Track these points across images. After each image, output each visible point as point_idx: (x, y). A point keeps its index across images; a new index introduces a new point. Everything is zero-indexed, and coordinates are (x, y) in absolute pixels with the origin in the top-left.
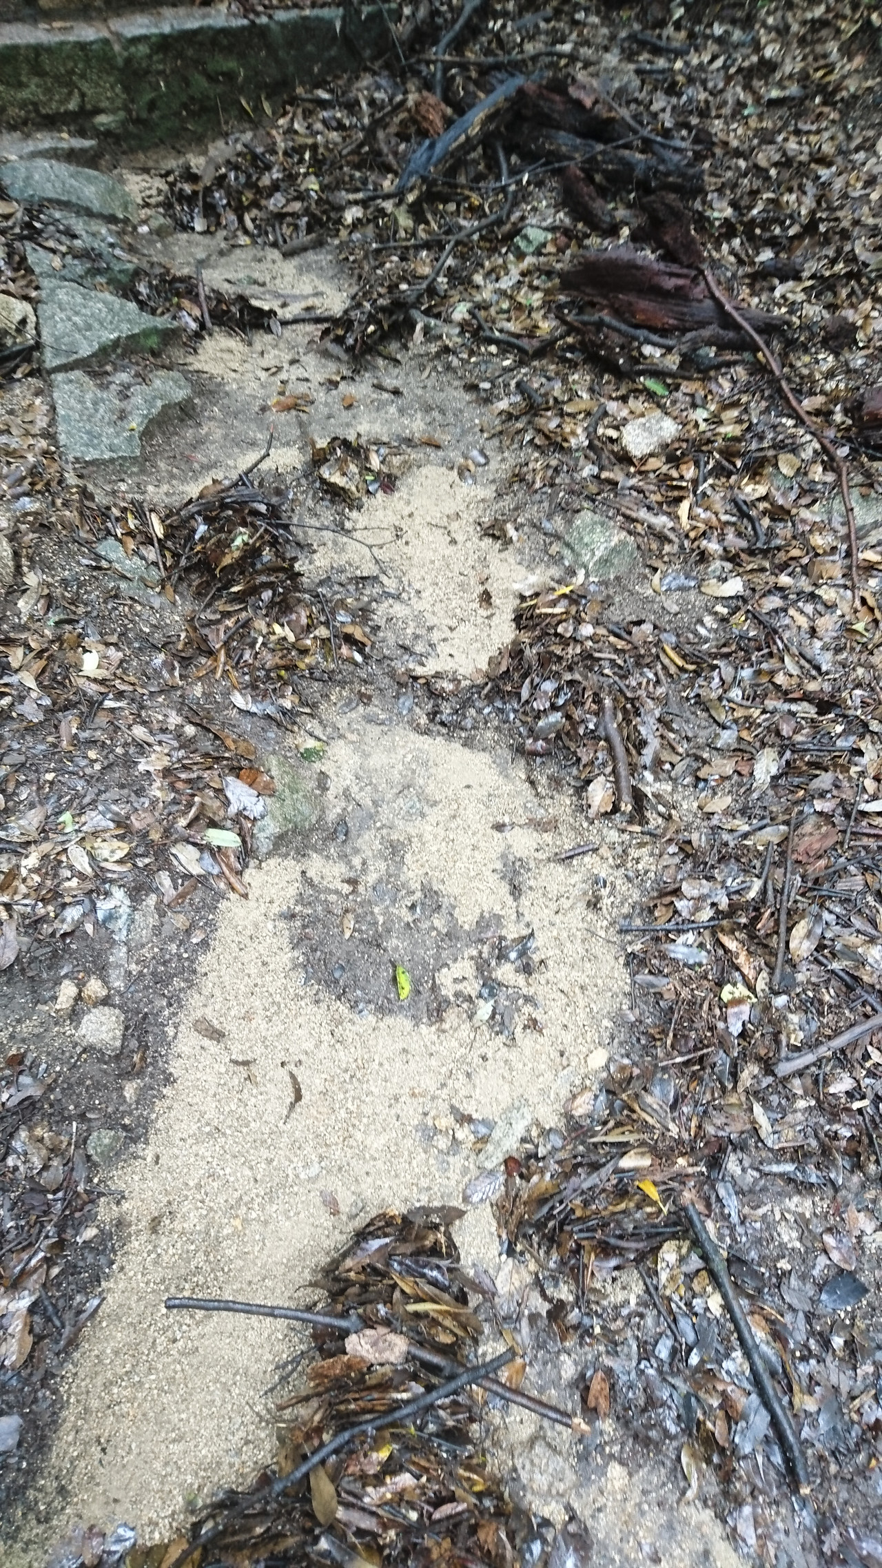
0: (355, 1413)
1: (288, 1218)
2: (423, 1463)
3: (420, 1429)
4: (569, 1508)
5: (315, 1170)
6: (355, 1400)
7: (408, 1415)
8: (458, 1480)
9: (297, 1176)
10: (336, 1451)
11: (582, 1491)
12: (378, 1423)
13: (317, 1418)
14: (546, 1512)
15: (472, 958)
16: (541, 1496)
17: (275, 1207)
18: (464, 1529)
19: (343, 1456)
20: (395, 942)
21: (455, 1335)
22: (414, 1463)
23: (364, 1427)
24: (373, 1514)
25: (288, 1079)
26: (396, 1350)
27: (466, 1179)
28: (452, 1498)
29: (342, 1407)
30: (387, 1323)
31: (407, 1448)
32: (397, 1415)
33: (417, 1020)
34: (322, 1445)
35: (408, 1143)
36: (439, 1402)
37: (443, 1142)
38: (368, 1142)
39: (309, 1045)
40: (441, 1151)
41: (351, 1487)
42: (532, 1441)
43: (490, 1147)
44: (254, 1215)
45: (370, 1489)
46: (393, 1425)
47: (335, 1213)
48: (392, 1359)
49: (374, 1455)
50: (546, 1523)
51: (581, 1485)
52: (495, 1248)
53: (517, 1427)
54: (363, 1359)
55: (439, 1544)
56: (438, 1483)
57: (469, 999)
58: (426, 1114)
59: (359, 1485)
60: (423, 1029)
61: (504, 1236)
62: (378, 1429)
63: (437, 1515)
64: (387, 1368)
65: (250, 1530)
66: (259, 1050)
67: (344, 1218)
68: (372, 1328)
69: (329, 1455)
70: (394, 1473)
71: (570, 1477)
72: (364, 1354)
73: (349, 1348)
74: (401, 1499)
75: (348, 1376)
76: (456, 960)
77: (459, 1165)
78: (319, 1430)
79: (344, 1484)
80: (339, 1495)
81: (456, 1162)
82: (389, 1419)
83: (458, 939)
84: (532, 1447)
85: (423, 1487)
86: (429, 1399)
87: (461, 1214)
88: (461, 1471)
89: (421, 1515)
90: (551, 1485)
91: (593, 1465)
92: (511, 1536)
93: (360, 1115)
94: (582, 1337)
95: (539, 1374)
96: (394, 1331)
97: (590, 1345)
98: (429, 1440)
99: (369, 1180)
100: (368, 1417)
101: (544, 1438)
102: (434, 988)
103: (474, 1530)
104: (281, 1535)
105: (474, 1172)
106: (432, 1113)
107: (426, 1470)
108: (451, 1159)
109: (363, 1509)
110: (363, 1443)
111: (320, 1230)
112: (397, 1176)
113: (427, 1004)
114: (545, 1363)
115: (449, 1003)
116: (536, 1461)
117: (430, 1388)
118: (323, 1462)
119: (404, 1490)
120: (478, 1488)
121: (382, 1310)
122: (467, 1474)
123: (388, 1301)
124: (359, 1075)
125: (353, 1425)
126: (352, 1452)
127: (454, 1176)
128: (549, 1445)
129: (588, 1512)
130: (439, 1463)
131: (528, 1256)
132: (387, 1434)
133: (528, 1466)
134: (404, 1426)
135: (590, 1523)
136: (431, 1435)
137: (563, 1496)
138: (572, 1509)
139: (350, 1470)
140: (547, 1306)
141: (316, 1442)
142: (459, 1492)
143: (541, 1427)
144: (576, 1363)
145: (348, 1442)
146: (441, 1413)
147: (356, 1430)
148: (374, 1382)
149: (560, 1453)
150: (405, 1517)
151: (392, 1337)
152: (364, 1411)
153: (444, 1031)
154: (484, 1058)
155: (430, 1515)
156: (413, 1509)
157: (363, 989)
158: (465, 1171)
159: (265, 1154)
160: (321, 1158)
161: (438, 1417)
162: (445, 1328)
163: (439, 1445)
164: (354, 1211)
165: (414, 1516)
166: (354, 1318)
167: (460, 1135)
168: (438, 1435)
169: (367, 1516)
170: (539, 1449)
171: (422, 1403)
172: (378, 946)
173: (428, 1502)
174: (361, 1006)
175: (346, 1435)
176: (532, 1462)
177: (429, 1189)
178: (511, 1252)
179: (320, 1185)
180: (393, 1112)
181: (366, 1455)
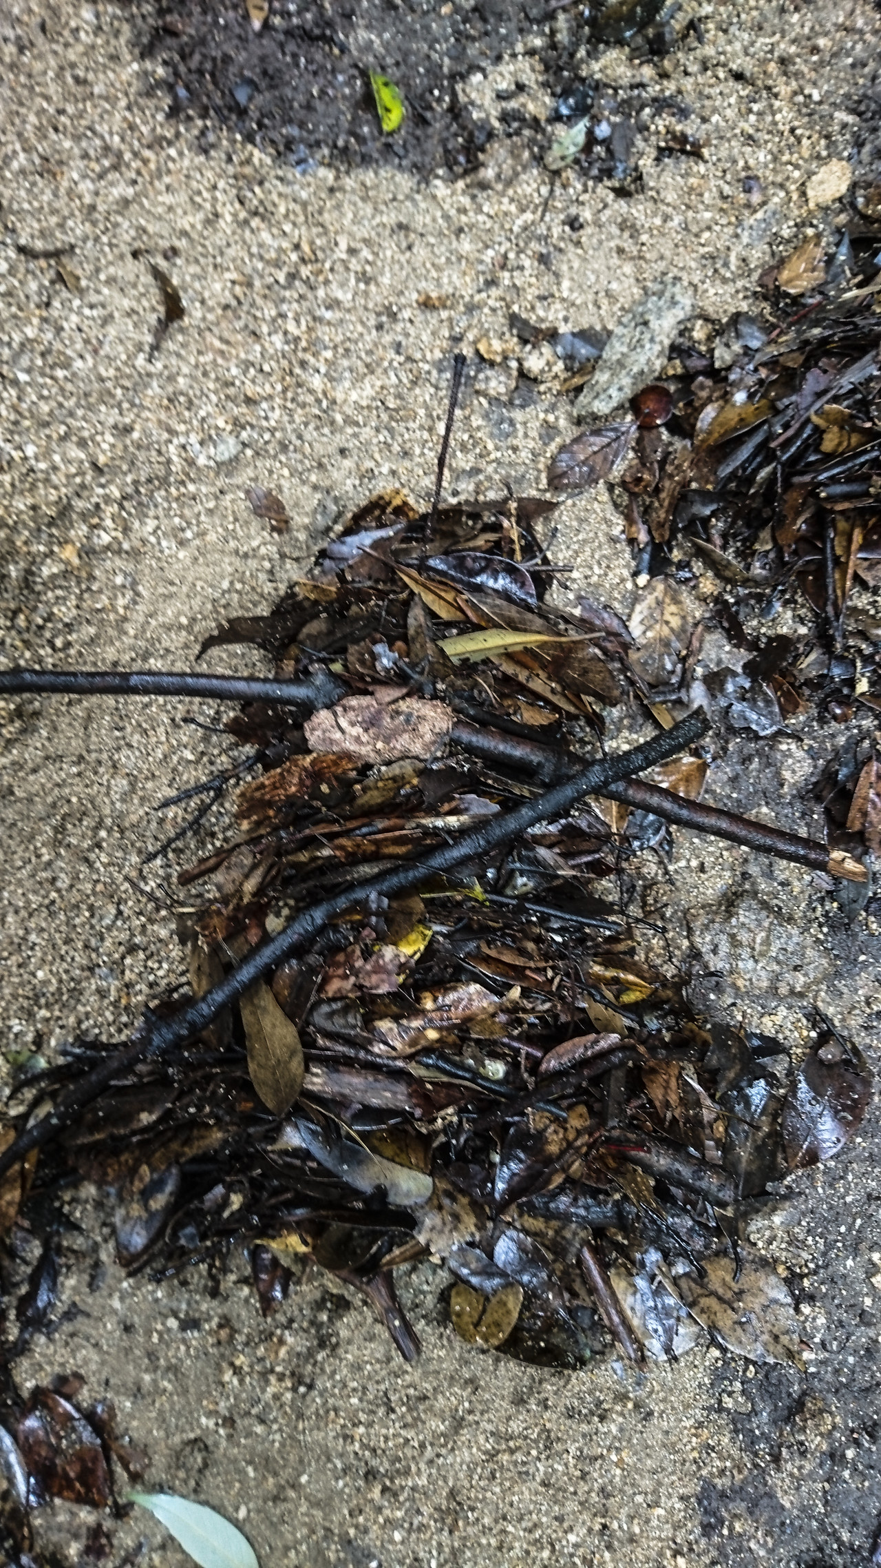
0: (331, 865)
1: (182, 543)
2: (508, 958)
3: (496, 888)
4: (815, 1017)
5: (227, 449)
6: (331, 837)
7: (464, 861)
8: (592, 986)
9: (191, 463)
10: (298, 951)
11: (840, 984)
12: (394, 881)
13: (250, 886)
14: (768, 1027)
15: (531, 52)
16: (755, 999)
17: (151, 524)
18: (617, 1086)
19: (314, 959)
20: (363, 35)
21: (555, 708)
22: (487, 960)
23: (359, 894)
24: (398, 1075)
25: (146, 279)
26: (425, 729)
27: (553, 447)
28: (585, 1026)
29: (303, 857)
30: (399, 678)
31: (466, 931)
32: (438, 861)
33: (423, 173)
34: (266, 939)
35: (425, 393)
36: (537, 830)
37: (497, 384)
38: (340, 397)
39: (191, 221)
40: (494, 401)
41: (337, 1025)
42: (729, 902)
43: (602, 377)
44: (106, 539)
45: (385, 1025)
46: (431, 882)
47: (282, 526)
48: (417, 748)
49: (388, 952)
50: (772, 1046)
51: (838, 974)
52: (623, 563)
53: (692, 879)
54: (347, 756)
55: (561, 1122)
56: (550, 996)
57: (535, 124)
58: (457, 339)
59: (354, 1019)
60: (440, 188)
61: (643, 537)
62: (394, 895)
63: (551, 1063)
64: (407, 767)
65: (131, 1116)
66: (79, 228)
67: (302, 536)
68: (365, 692)
69: (280, 961)
70: (441, 985)
71: (817, 962)
72: (352, 747)
73: (313, 738)
74: (464, 1039)
75: (316, 794)
76: (499, 58)
77: (535, 425)
78: (258, 910)
79: (319, 1018)
80: (311, 1044)
81: (530, 419)
82: (421, 871)
83: (500, 16)
84: (730, 914)
85: (515, 1009)
86: (512, 824)
87: (547, 508)
88: (597, 969)
89: (514, 1066)
90: (776, 978)
91: (863, 936)
92: (710, 1079)
93: (314, 346)
94: (823, 706)
95: (734, 780)
96: (417, 692)
97: (844, 719)
98: (520, 910)
99: (348, 463)
100: (367, 870)
101: (755, 893)
102: (456, 111)
103: (637, 1081)
104: (195, 1124)
105: (568, 431)
106: (470, 336)
107: (518, 973)
108: (518, 415)
109: (373, 1067)
110: (357, 927)
111: (253, 563)
112: (406, 454)
113: (444, 142)
114: (746, 760)
115: (491, 135)
116: (744, 937)
117: (510, 805)
118: (268, 975)
119: (468, 1020)
120: (630, 997)
121: (386, 658)
122: (610, 973)
123: (397, 635)
124: (305, 271)
125: (334, 891)
126: (336, 948)
127: (527, 443)
128: (765, 905)
129: (855, 1022)
130: (546, 957)
131: (697, 566)
132: (418, 905)
133: (724, 948)
134: (457, 885)
135: (861, 1040)
136: (523, 898)
137: (801, 995)
138: (825, 1019)
139: (334, 987)
140: (744, 655)
141: (253, 936)
142: (597, 1010)
143: (745, 876)
144: (813, 754)
145: (321, 930)
146: (543, 852)
147: (342, 903)
148: (374, 798)
149: (790, 919)
150: (476, 1076)
151: (412, 705)
152: (355, 859)
153: (484, 186)
154: (574, 224)
155: (534, 1065)
156: (495, 1056)
157: (302, 125)
158: (549, 431)
159: (110, 416)
160: (238, 424)
161: (536, 862)
162: (535, 697)
163: (544, 919)
164: (321, 521)
165: (496, 1069)
166: (320, 679)
167: (535, 363)
168: (538, 900)
169: (384, 1082)
170: (744, 915)
171: (497, 832)
172: (330, 41)
173: (527, 1039)
174: (302, 150)
175: (318, 915)
176: (734, 941)
177: (476, 471)
178: (658, 565)
179: (243, 477)
180: (387, 339)
181: (367, 954)
